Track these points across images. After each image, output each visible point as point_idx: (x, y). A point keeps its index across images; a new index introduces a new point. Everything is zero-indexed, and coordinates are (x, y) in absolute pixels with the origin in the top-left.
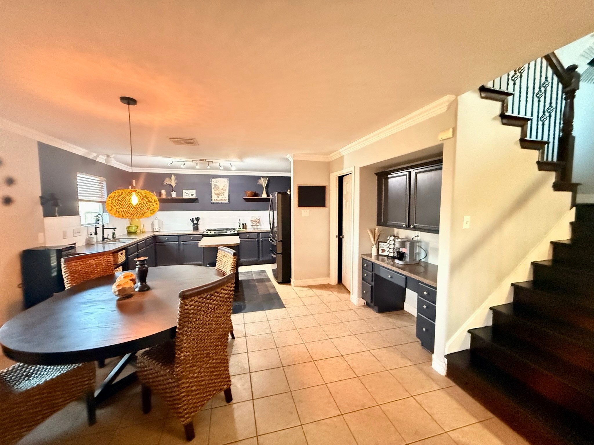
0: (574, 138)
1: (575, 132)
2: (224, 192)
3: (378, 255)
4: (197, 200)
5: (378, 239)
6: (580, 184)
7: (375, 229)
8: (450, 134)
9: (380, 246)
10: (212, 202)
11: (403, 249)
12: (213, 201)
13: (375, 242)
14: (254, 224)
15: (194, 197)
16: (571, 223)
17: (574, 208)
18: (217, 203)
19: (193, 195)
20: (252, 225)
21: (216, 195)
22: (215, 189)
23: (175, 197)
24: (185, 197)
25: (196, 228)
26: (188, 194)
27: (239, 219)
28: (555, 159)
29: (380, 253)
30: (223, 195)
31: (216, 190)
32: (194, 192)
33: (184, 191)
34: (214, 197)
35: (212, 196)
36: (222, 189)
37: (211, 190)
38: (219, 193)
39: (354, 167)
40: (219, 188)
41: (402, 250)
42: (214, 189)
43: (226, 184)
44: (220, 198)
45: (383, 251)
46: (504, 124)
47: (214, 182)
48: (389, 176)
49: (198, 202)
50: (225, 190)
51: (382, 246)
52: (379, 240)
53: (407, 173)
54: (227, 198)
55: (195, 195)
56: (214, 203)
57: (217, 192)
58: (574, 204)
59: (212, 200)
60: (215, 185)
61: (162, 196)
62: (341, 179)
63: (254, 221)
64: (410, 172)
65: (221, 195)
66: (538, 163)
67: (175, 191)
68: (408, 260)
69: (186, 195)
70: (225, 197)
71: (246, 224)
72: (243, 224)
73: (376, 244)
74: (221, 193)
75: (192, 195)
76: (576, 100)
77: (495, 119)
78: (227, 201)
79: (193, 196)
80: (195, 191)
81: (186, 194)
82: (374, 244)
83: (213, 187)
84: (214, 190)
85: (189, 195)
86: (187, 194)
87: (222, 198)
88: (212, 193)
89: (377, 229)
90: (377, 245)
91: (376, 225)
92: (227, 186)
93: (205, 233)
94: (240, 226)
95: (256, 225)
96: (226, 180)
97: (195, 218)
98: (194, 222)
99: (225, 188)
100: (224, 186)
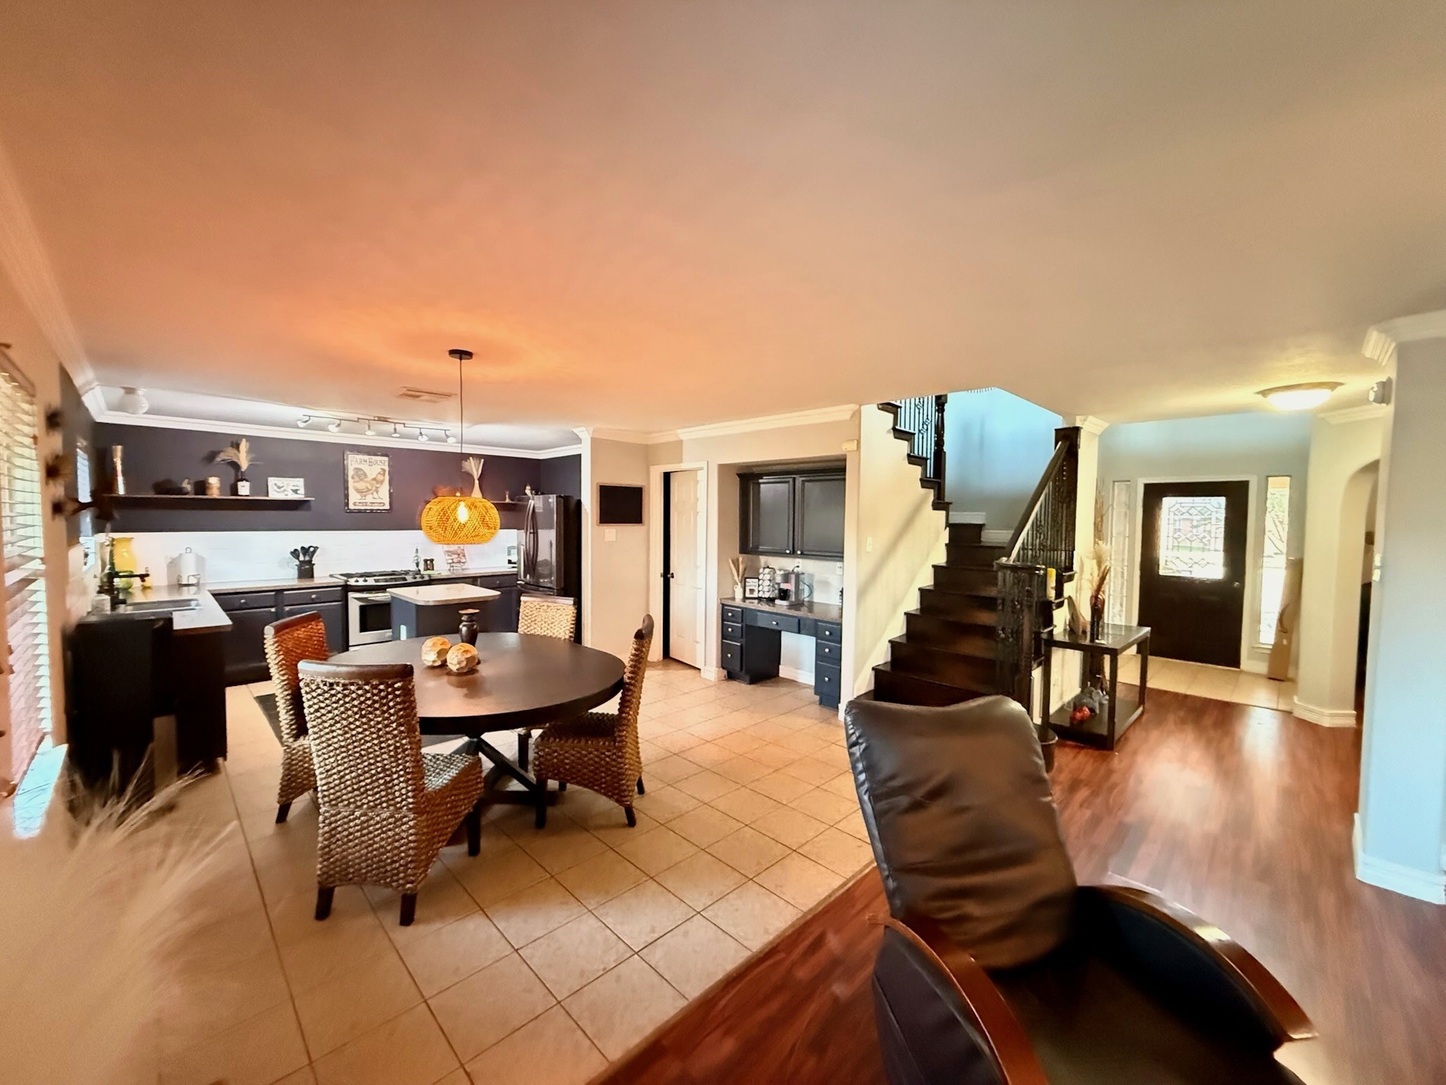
0: (945, 453)
1: (945, 448)
2: (378, 486)
3: (745, 598)
4: (306, 504)
5: (744, 574)
6: (951, 503)
7: (738, 560)
8: (853, 446)
9: (747, 584)
10: (348, 509)
11: (786, 584)
12: (351, 507)
13: (740, 578)
14: (455, 561)
15: (300, 496)
16: (946, 545)
17: (948, 528)
18: (360, 511)
19: (297, 490)
20: (451, 561)
21: (359, 492)
22: (357, 479)
23: (248, 494)
24: (274, 495)
25: (306, 571)
26: (284, 488)
27: (417, 550)
28: (932, 476)
29: (748, 595)
30: (375, 493)
31: (357, 482)
32: (299, 483)
33: (272, 481)
34: (354, 498)
35: (347, 496)
36: (374, 479)
37: (346, 482)
38: (367, 487)
39: (708, 462)
40: (365, 475)
41: (784, 586)
42: (353, 478)
43: (383, 467)
44: (369, 499)
45: (752, 591)
46: (895, 438)
47: (354, 462)
48: (761, 481)
49: (309, 509)
50: (382, 482)
51: (751, 583)
52: (746, 576)
53: (791, 480)
54: (386, 500)
55: (302, 491)
56: (352, 512)
57: (361, 485)
58: (948, 525)
59: (347, 504)
60: (356, 469)
61: (209, 492)
62: (667, 477)
63: (455, 554)
64: (794, 479)
65: (372, 494)
66: (921, 480)
67: (247, 481)
68: (793, 598)
69: (279, 490)
70: (381, 498)
71: (432, 561)
72: (426, 561)
73: (741, 582)
74: (370, 487)
75: (295, 491)
76: (945, 413)
77: (888, 432)
78: (387, 507)
79: (297, 493)
80: (302, 480)
81: (276, 488)
82: (738, 581)
83: (351, 473)
84: (354, 482)
85: (285, 490)
86: (279, 488)
87: (374, 501)
88: (347, 488)
89: (741, 559)
90: (743, 582)
91: (738, 552)
92: (387, 473)
93: (352, 582)
94: (417, 565)
95: (459, 562)
96: (386, 459)
97: (303, 548)
98: (302, 558)
99: (381, 478)
100: (379, 473)
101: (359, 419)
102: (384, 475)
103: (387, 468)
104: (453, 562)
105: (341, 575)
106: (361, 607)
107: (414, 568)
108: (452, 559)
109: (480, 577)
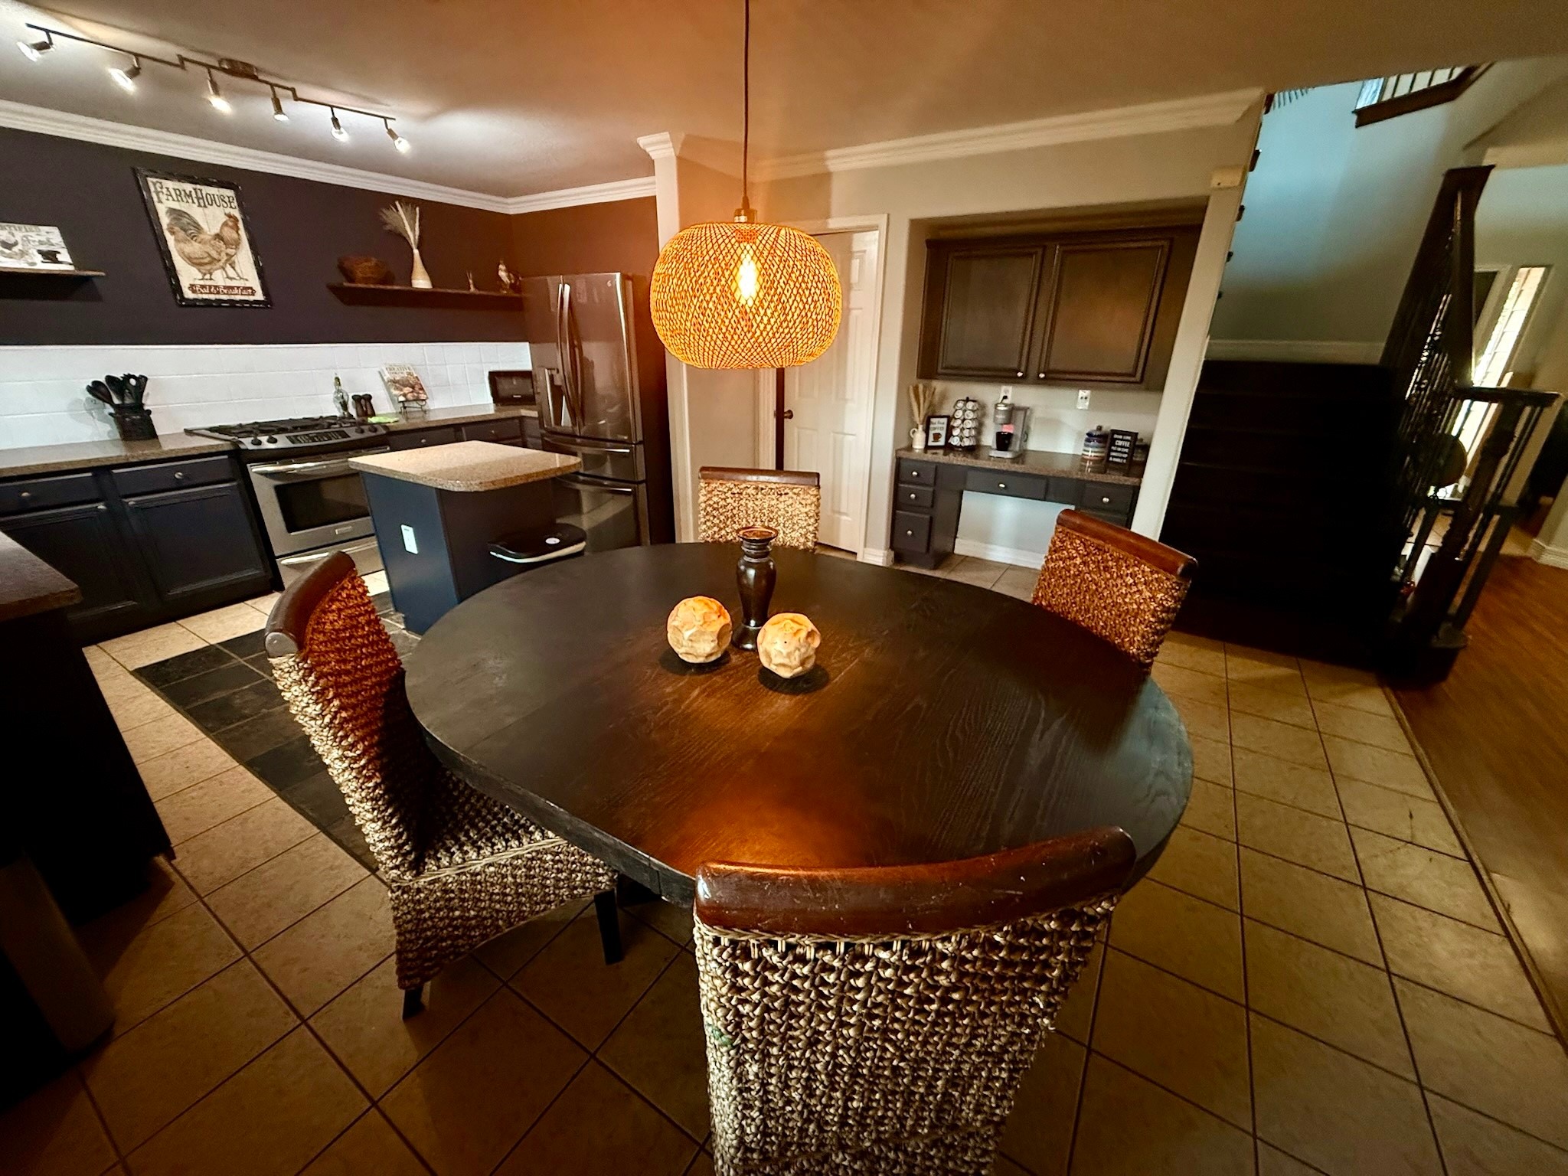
3: (927, 448)
4: (86, 286)
5: (927, 411)
7: (917, 388)
8: (1236, 178)
9: (931, 426)
10: (184, 299)
11: (1008, 426)
12: (188, 294)
13: (922, 417)
14: (410, 396)
15: (64, 268)
18: (208, 304)
19: (52, 253)
20: (402, 399)
21: (194, 264)
25: (137, 425)
26: (18, 247)
27: (337, 379)
29: (931, 443)
30: (228, 268)
34: (188, 276)
35: (171, 271)
37: (162, 240)
39: (888, 215)
41: (1006, 429)
42: (173, 233)
44: (219, 278)
45: (937, 437)
47: (164, 197)
49: (96, 297)
50: (237, 244)
51: (937, 425)
52: (930, 414)
53: (1039, 251)
54: (255, 283)
55: (63, 256)
56: (192, 304)
57: (194, 248)
59: (178, 289)
63: (405, 386)
64: (1049, 249)
69: (7, 252)
72: (358, 399)
73: (923, 424)
74: (215, 255)
75: (48, 256)
78: (259, 296)
79: (56, 261)
80: (55, 231)
82: (918, 423)
83: (165, 220)
85: (22, 252)
86: (6, 245)
87: (230, 283)
88: (167, 254)
89: (921, 387)
90: (926, 423)
91: (918, 376)
92: (241, 225)
93: (247, 443)
94: (344, 406)
95: (417, 400)
96: (230, 193)
97: (110, 379)
98: (116, 401)
99: (229, 234)
100: (225, 224)
101: (182, 59)
102: (237, 230)
103: (236, 213)
104: (407, 400)
105: (211, 429)
106: (277, 488)
107: (337, 412)
108: (405, 395)
109: (464, 424)
